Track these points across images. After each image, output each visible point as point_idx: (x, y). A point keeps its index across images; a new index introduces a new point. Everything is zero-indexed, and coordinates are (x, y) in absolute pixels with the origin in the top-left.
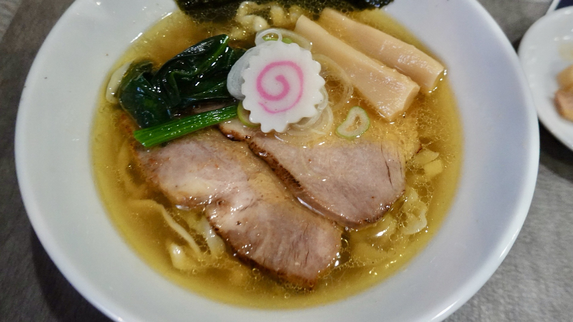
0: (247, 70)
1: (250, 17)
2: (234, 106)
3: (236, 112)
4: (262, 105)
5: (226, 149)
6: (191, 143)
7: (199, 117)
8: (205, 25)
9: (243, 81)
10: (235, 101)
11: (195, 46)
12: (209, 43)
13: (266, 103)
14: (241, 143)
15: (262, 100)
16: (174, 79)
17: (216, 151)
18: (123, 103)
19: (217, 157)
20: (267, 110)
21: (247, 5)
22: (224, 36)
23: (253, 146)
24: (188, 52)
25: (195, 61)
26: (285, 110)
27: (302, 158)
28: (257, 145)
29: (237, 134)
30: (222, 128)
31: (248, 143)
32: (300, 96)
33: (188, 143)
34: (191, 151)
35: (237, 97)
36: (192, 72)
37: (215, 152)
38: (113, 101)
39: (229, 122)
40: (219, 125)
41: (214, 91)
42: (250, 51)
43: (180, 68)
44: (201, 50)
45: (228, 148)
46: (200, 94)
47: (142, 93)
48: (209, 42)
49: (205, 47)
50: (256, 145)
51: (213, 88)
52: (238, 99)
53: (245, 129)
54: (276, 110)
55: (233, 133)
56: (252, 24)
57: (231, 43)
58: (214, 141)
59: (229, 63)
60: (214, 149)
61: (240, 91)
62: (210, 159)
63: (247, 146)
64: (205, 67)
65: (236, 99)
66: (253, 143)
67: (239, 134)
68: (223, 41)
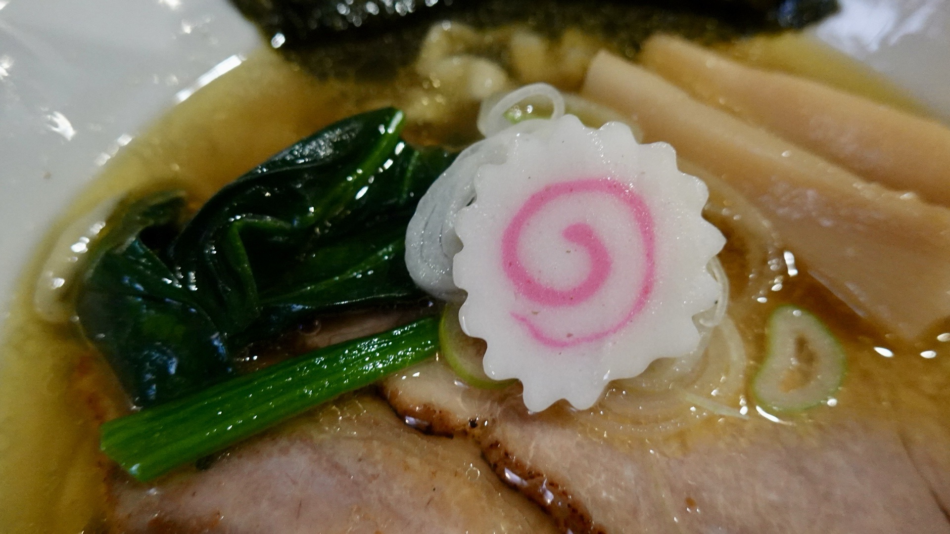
0: (467, 209)
1: (456, 62)
2: (429, 320)
3: (436, 341)
4: (523, 320)
5: (407, 468)
6: (293, 451)
7: (322, 363)
8: (334, 87)
9: (459, 245)
10: (431, 304)
11: (305, 142)
12: (348, 132)
13: (536, 313)
14: (456, 441)
15: (524, 305)
16: (239, 243)
17: (375, 477)
18: (83, 322)
19: (380, 500)
20: (538, 335)
21: (448, 34)
22: (389, 113)
23: (494, 456)
24: (284, 160)
25: (308, 185)
26: (598, 337)
27: (665, 494)
28: (512, 454)
29: (443, 416)
30: (395, 394)
31: (478, 443)
32: (647, 290)
33: (285, 451)
34: (295, 483)
35: (436, 294)
36: (298, 218)
37: (374, 482)
38: (56, 314)
39: (417, 374)
40: (385, 384)
41: (364, 274)
42: (473, 151)
43: (259, 207)
44: (324, 151)
45: (414, 462)
46: (322, 286)
47: (137, 294)
48: (347, 128)
49: (336, 145)
50: (507, 454)
51: (363, 264)
52: (440, 297)
53: (467, 394)
54: (569, 335)
55: (428, 411)
56: (464, 80)
57: (410, 130)
58: (367, 440)
59: (406, 189)
60: (370, 471)
61: (450, 274)
62: (359, 510)
63: (477, 451)
64: (335, 202)
65: (433, 299)
66: (495, 445)
67: (451, 417)
68: (386, 128)
